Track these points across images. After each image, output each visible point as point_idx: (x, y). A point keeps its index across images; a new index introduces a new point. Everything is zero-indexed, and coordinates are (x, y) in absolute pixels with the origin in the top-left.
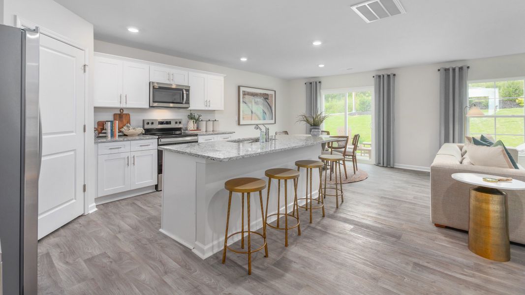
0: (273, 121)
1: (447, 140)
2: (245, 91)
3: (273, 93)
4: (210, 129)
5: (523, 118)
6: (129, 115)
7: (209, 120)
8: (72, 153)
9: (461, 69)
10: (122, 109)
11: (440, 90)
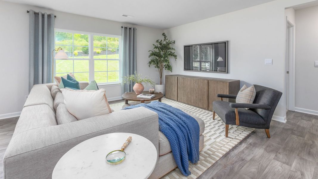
1: (36, 82)
5: (88, 61)
9: (49, 16)
11: (30, 32)
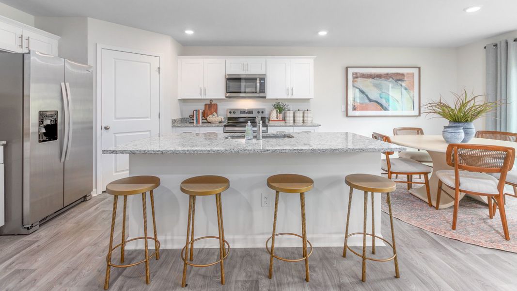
0: (416, 113)
2: (356, 74)
3: (416, 71)
4: (299, 119)
6: (217, 105)
7: (299, 110)
8: (148, 133)
10: (211, 100)
